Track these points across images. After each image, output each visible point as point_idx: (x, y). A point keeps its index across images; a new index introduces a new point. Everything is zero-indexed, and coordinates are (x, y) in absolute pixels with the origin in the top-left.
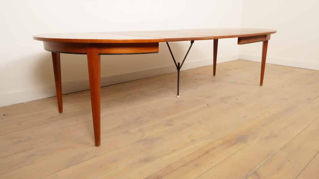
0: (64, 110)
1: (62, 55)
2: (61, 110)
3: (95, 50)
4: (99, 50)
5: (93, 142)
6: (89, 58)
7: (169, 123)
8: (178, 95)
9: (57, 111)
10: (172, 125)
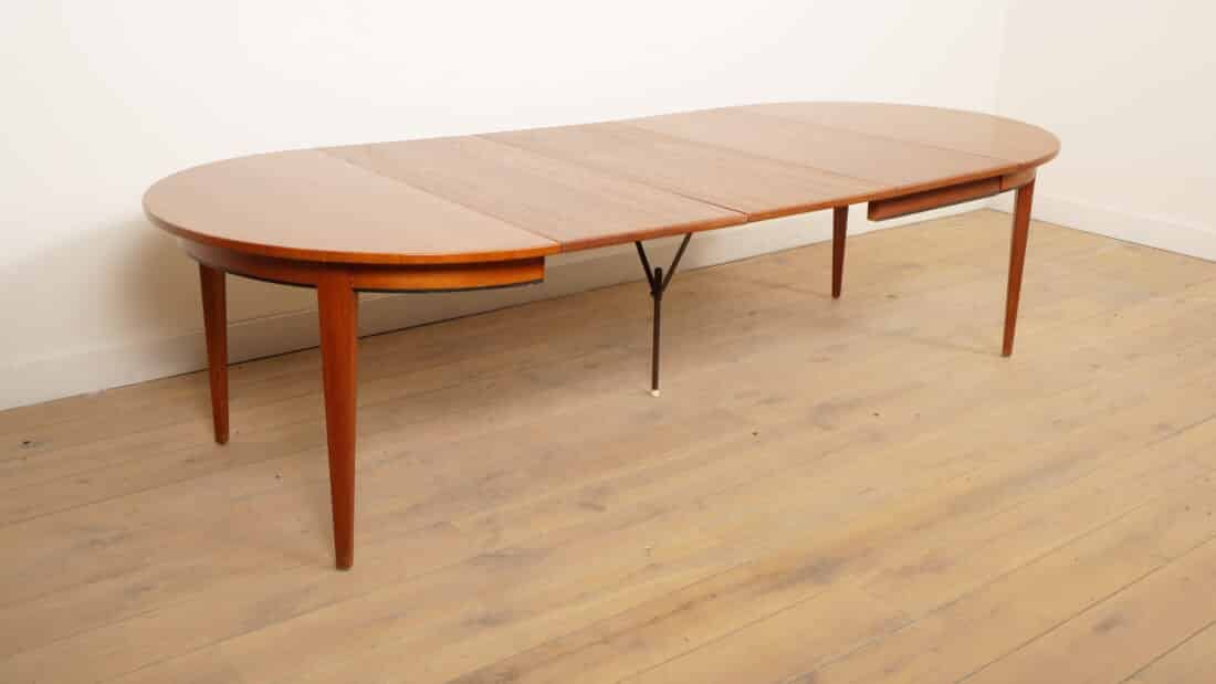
0: (232, 431)
1: (230, 279)
2: (221, 433)
3: (343, 279)
4: (352, 278)
5: (328, 554)
6: (323, 299)
7: (592, 501)
8: (655, 386)
9: (210, 436)
10: (601, 509)
